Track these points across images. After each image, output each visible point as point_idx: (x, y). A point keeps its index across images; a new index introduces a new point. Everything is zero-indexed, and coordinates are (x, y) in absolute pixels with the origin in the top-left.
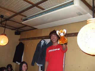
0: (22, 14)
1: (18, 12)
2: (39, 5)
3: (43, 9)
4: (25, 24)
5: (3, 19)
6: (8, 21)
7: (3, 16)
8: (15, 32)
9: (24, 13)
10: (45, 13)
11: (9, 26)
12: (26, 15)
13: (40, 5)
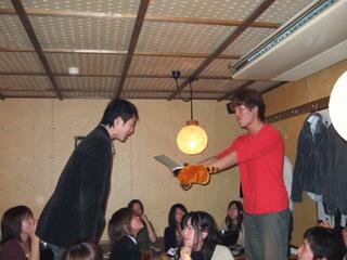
0: (224, 53)
1: (210, 52)
2: (257, 21)
3: (276, 27)
4: (241, 78)
5: (181, 81)
6: (195, 83)
7: (179, 73)
8: (228, 105)
9: (229, 51)
10: (284, 35)
11: (206, 92)
12: (237, 54)
13: (260, 17)
